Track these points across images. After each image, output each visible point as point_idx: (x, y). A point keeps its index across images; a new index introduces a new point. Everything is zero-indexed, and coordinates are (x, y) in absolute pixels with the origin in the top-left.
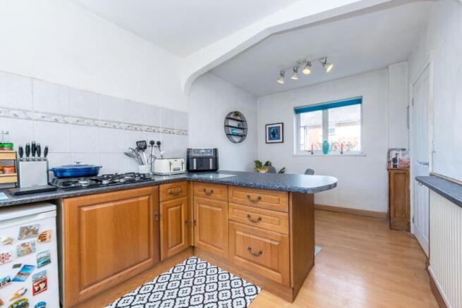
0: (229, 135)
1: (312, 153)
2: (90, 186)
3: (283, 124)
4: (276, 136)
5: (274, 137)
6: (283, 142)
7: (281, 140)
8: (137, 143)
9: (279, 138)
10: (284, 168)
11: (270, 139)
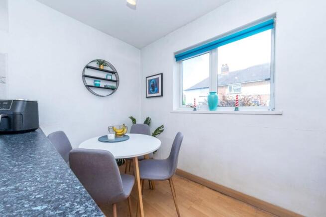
0: (88, 87)
1: (195, 109)
3: (162, 74)
4: (156, 89)
5: (154, 90)
6: (162, 95)
7: (160, 94)
9: (157, 92)
10: (162, 126)
11: (150, 93)
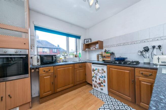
2: (123, 64)
8: (144, 48)
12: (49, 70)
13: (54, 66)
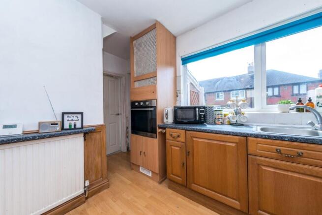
12: (179, 136)
13: (186, 130)
